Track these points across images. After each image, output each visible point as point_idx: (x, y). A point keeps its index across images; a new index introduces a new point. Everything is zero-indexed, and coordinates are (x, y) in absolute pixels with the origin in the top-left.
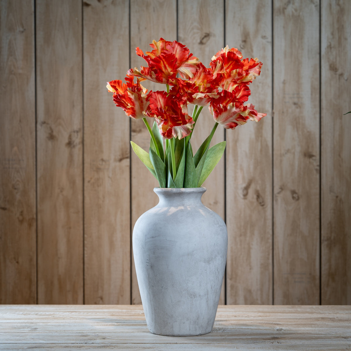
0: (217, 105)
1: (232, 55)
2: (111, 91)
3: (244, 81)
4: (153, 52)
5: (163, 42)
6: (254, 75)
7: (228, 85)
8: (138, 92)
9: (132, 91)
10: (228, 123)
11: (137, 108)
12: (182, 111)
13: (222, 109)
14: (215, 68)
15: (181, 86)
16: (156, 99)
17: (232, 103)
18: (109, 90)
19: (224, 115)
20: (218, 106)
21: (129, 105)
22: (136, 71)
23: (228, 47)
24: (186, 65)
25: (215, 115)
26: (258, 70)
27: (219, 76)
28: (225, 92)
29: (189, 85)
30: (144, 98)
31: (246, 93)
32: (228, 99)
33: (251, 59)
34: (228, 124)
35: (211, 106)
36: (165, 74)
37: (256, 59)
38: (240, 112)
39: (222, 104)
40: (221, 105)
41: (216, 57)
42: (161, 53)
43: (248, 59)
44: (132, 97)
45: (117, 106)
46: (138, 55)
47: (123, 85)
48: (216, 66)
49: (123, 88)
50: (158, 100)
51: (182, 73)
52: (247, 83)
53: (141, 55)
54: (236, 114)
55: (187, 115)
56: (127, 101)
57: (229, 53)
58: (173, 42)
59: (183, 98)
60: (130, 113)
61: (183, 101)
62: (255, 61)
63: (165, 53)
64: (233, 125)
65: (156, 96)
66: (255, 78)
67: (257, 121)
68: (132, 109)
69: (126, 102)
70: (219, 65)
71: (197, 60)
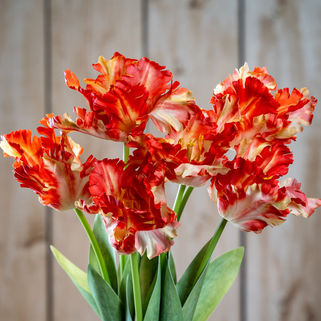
0: (225, 185)
1: (256, 86)
2: (11, 155)
3: (280, 137)
4: (99, 80)
5: (119, 59)
6: (299, 123)
7: (248, 146)
8: (65, 161)
9: (52, 157)
10: (247, 221)
11: (62, 190)
12: (155, 199)
13: (235, 194)
14: (222, 109)
15: (151, 150)
16: (102, 176)
17: (255, 185)
18: (5, 153)
19: (239, 206)
20: (227, 187)
21: (46, 185)
22: (67, 121)
23: (248, 67)
24: (167, 106)
25: (220, 204)
26: (307, 112)
27: (228, 129)
28: (241, 161)
29: (167, 148)
30: (76, 171)
31: (283, 159)
32: (248, 176)
33: (295, 89)
34: (247, 224)
35: (212, 186)
36: (124, 124)
37: (304, 91)
38: (271, 202)
39: (234, 184)
40: (233, 186)
41: (224, 87)
42: (117, 81)
43: (288, 89)
44: (52, 168)
45: (22, 186)
46: (71, 87)
47: (33, 139)
48: (222, 104)
49: (34, 146)
50: (106, 176)
51: (158, 122)
52: (286, 140)
53: (77, 88)
54: (264, 205)
55: (165, 205)
56: (42, 178)
57: (249, 79)
58: (141, 60)
59: (156, 173)
60: (49, 201)
61: (157, 180)
62: (302, 95)
63: (123, 82)
64: (258, 224)
65: (102, 168)
66: (302, 129)
67: (305, 215)
68: (53, 192)
69: (40, 179)
70: (229, 104)
71: (189, 94)
